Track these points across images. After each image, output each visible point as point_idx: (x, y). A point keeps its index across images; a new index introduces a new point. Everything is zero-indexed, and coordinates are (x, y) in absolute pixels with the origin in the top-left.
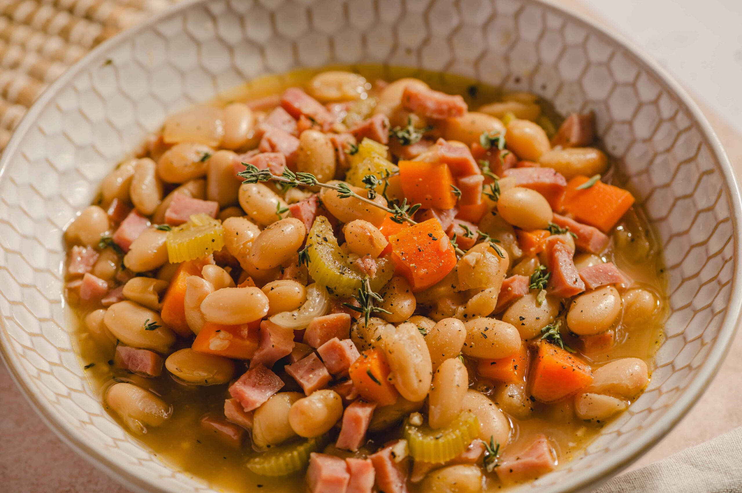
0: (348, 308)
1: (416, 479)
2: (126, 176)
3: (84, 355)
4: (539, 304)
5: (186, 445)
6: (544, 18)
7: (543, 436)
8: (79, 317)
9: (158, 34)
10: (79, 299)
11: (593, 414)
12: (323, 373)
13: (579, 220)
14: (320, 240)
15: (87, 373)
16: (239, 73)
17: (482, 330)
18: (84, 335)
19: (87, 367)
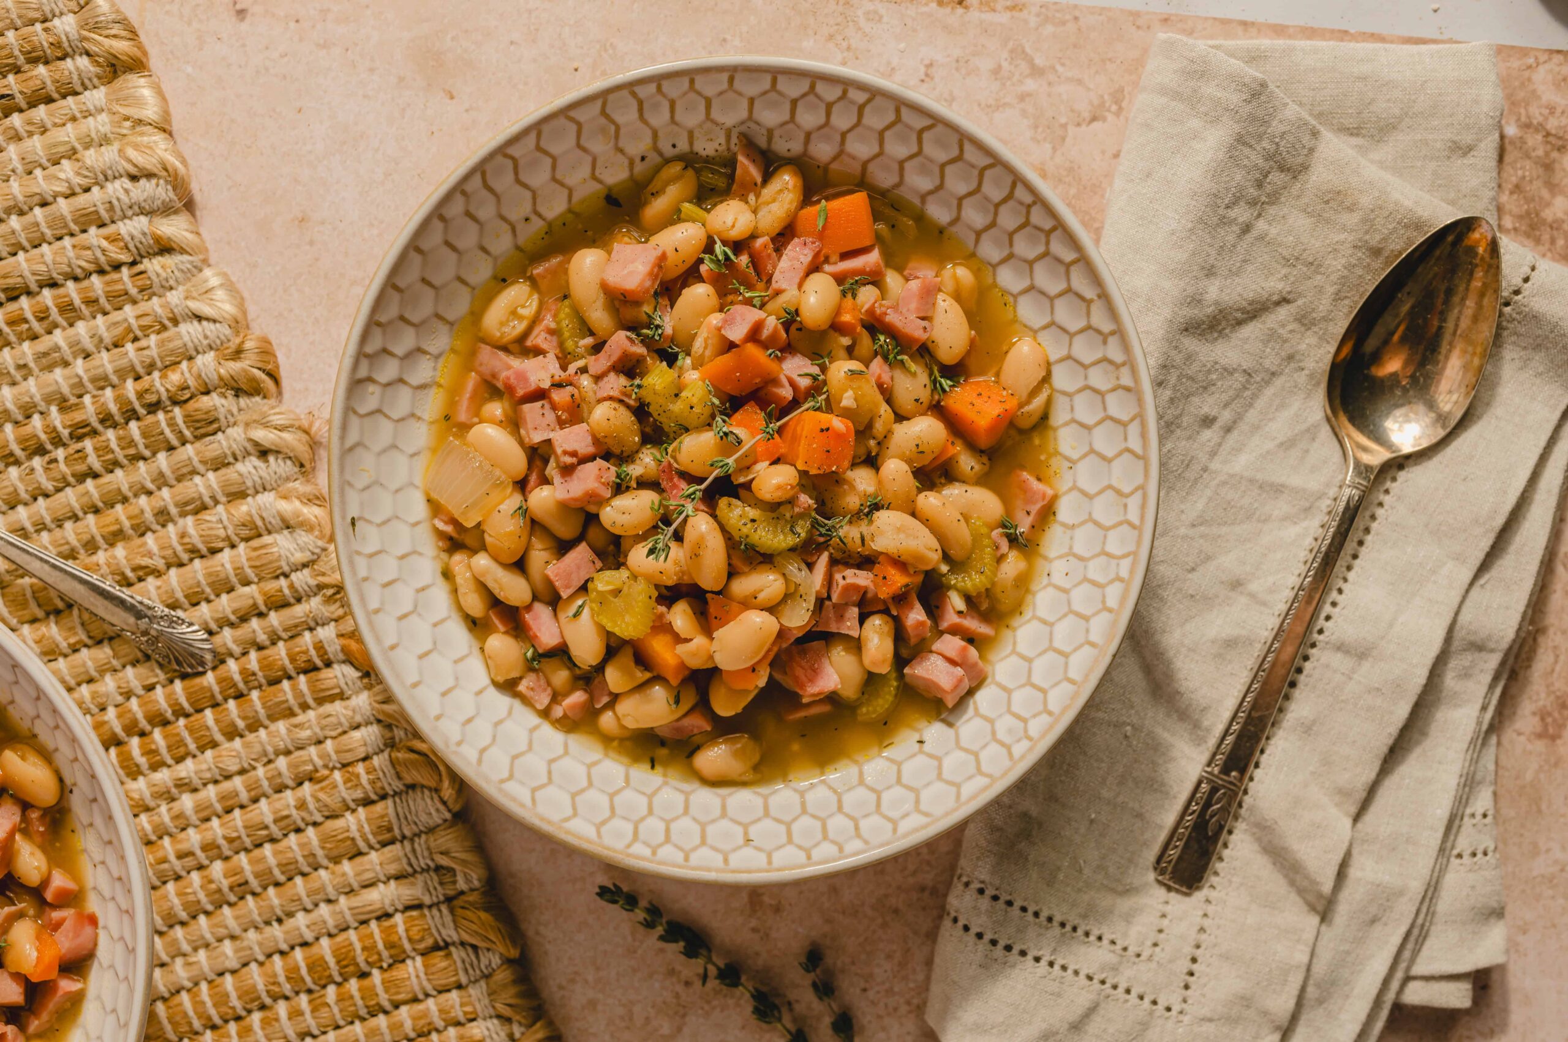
0: (821, 547)
1: (984, 606)
2: (472, 585)
3: (636, 759)
4: (914, 375)
5: (796, 747)
6: (634, 94)
7: (1018, 472)
8: (591, 733)
9: (351, 449)
10: (574, 721)
11: (1035, 418)
12: (854, 611)
13: (845, 256)
14: (749, 525)
15: (659, 769)
16: (423, 387)
17: (914, 449)
18: (615, 743)
19: (653, 767)
